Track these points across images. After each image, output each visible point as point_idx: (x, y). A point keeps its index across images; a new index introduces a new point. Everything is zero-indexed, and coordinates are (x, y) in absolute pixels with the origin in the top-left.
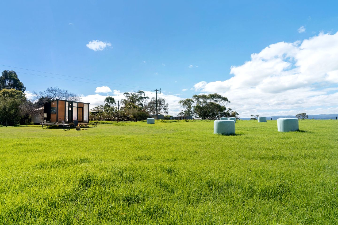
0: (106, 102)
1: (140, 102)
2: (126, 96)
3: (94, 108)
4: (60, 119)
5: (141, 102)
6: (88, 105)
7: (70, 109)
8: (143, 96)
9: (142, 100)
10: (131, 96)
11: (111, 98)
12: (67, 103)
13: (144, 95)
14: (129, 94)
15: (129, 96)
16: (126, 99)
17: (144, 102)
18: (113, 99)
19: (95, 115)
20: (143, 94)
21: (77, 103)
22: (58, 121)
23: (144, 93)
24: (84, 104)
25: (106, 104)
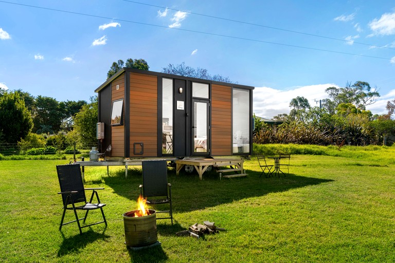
0: (293, 108)
1: (360, 104)
2: (332, 94)
3: (273, 118)
4: (138, 147)
5: (362, 102)
6: (248, 93)
7: (181, 105)
8: (366, 92)
9: (365, 99)
10: (341, 92)
11: (301, 100)
12: (168, 86)
13: (369, 90)
14: (337, 90)
15: (336, 93)
16: (332, 100)
17: (367, 103)
18: (306, 101)
19: (275, 129)
20: (366, 87)
21: (207, 86)
22: (131, 154)
23: (368, 85)
24: (235, 91)
25: (292, 111)
